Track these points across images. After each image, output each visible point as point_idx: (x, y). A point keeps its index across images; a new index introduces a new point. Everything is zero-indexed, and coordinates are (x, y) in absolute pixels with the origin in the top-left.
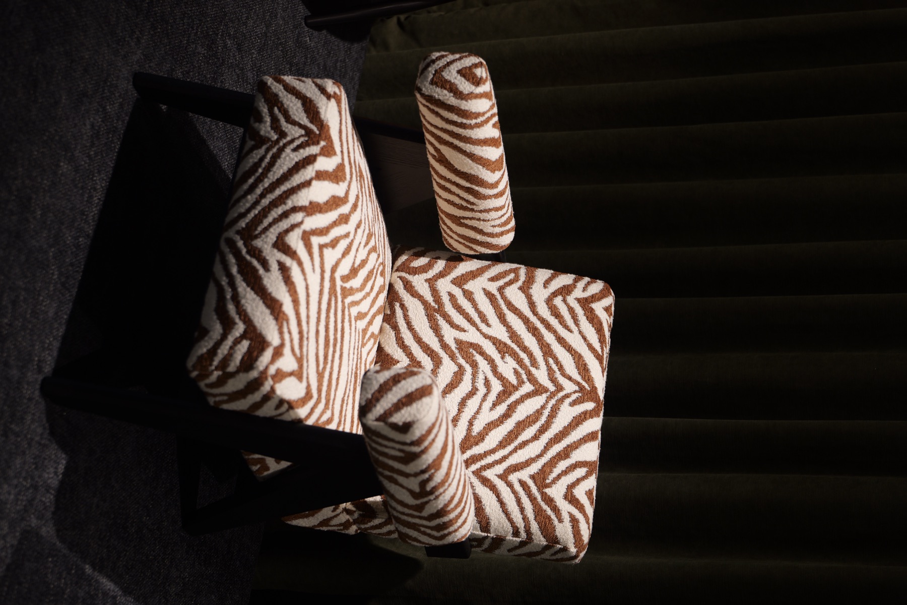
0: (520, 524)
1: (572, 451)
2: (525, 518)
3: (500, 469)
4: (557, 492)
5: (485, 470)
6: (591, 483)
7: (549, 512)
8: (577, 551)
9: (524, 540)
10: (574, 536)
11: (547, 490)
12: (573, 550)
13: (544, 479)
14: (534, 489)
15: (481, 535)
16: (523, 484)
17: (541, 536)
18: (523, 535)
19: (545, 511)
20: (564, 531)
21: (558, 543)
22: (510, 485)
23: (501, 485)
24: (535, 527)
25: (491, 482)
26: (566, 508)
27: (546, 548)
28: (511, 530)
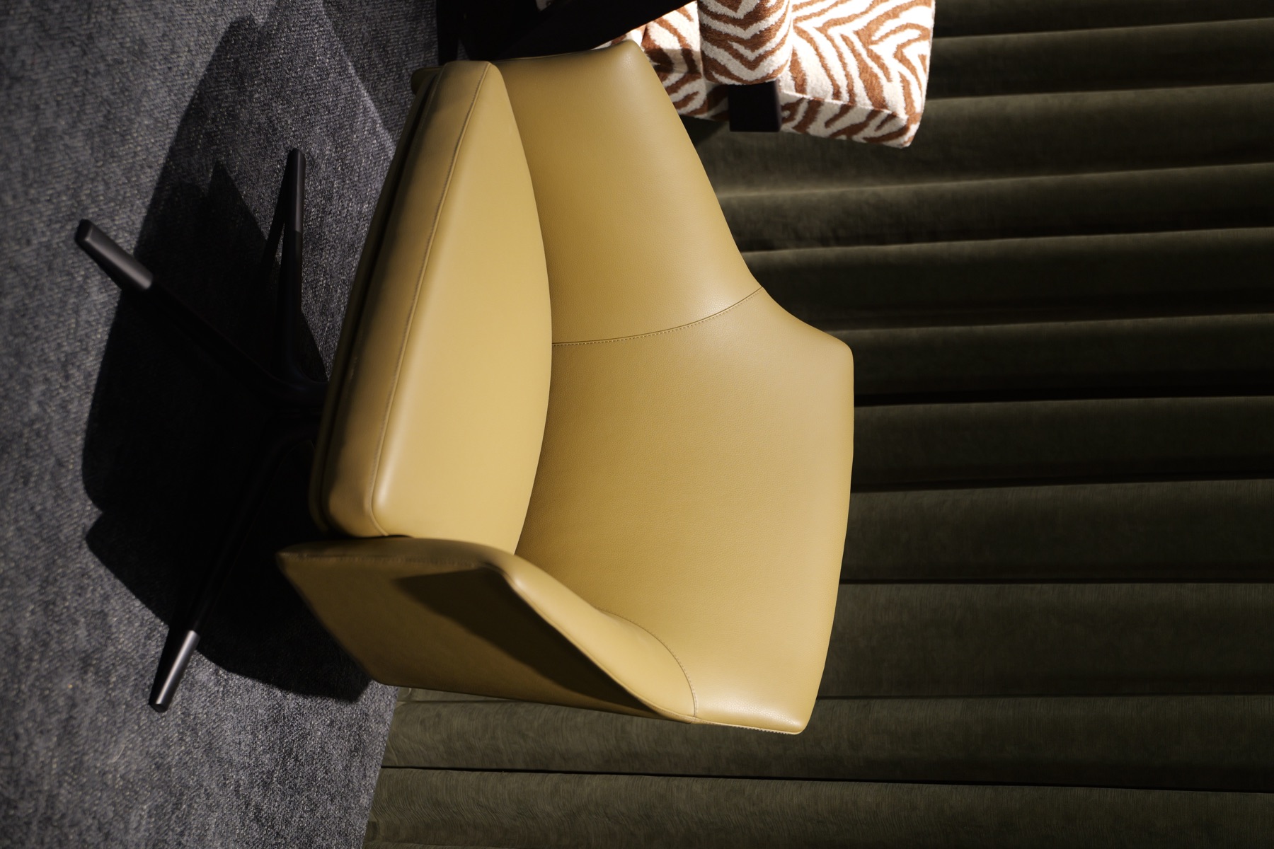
0: (843, 83)
1: (901, 11)
2: (848, 76)
3: (819, 21)
4: (885, 50)
5: (801, 21)
6: (925, 48)
7: (876, 69)
8: (908, 120)
9: (846, 103)
10: (905, 100)
11: (872, 47)
12: (903, 116)
13: (870, 36)
14: (858, 45)
15: (795, 97)
16: (845, 39)
17: (866, 98)
18: (845, 97)
19: (871, 68)
20: (893, 93)
21: (885, 107)
22: (830, 39)
23: (819, 38)
24: (859, 87)
25: (809, 35)
26: (895, 67)
27: (873, 114)
28: (831, 90)
